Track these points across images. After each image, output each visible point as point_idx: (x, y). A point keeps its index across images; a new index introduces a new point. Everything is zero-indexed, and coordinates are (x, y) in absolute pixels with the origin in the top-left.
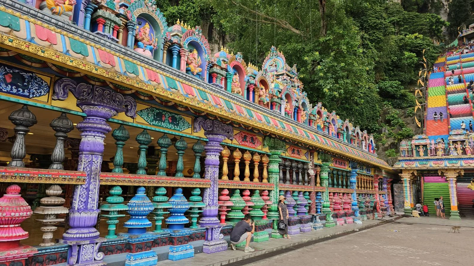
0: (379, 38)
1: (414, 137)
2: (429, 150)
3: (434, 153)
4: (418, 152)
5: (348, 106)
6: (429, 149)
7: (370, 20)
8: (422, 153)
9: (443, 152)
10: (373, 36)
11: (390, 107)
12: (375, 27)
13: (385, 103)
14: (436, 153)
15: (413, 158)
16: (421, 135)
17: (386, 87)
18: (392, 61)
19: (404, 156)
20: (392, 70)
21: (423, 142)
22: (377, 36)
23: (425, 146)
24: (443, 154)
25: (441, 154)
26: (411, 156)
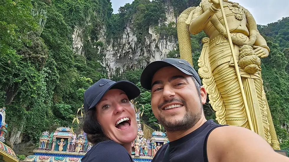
0: (64, 69)
1: (58, 129)
2: (69, 145)
3: (73, 148)
4: (57, 146)
5: (17, 107)
6: (69, 143)
7: (61, 54)
8: (61, 148)
9: (81, 148)
10: (61, 66)
11: (59, 125)
12: (64, 61)
13: (55, 120)
14: (75, 149)
15: (50, 152)
16: (65, 128)
17: (59, 108)
18: (70, 92)
19: (42, 149)
20: (68, 98)
21: (65, 135)
22: (63, 67)
23: (66, 139)
24: (81, 150)
25: (79, 150)
26: (49, 150)
